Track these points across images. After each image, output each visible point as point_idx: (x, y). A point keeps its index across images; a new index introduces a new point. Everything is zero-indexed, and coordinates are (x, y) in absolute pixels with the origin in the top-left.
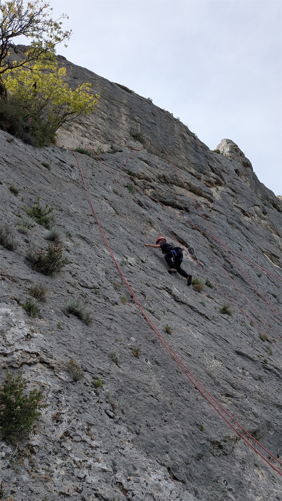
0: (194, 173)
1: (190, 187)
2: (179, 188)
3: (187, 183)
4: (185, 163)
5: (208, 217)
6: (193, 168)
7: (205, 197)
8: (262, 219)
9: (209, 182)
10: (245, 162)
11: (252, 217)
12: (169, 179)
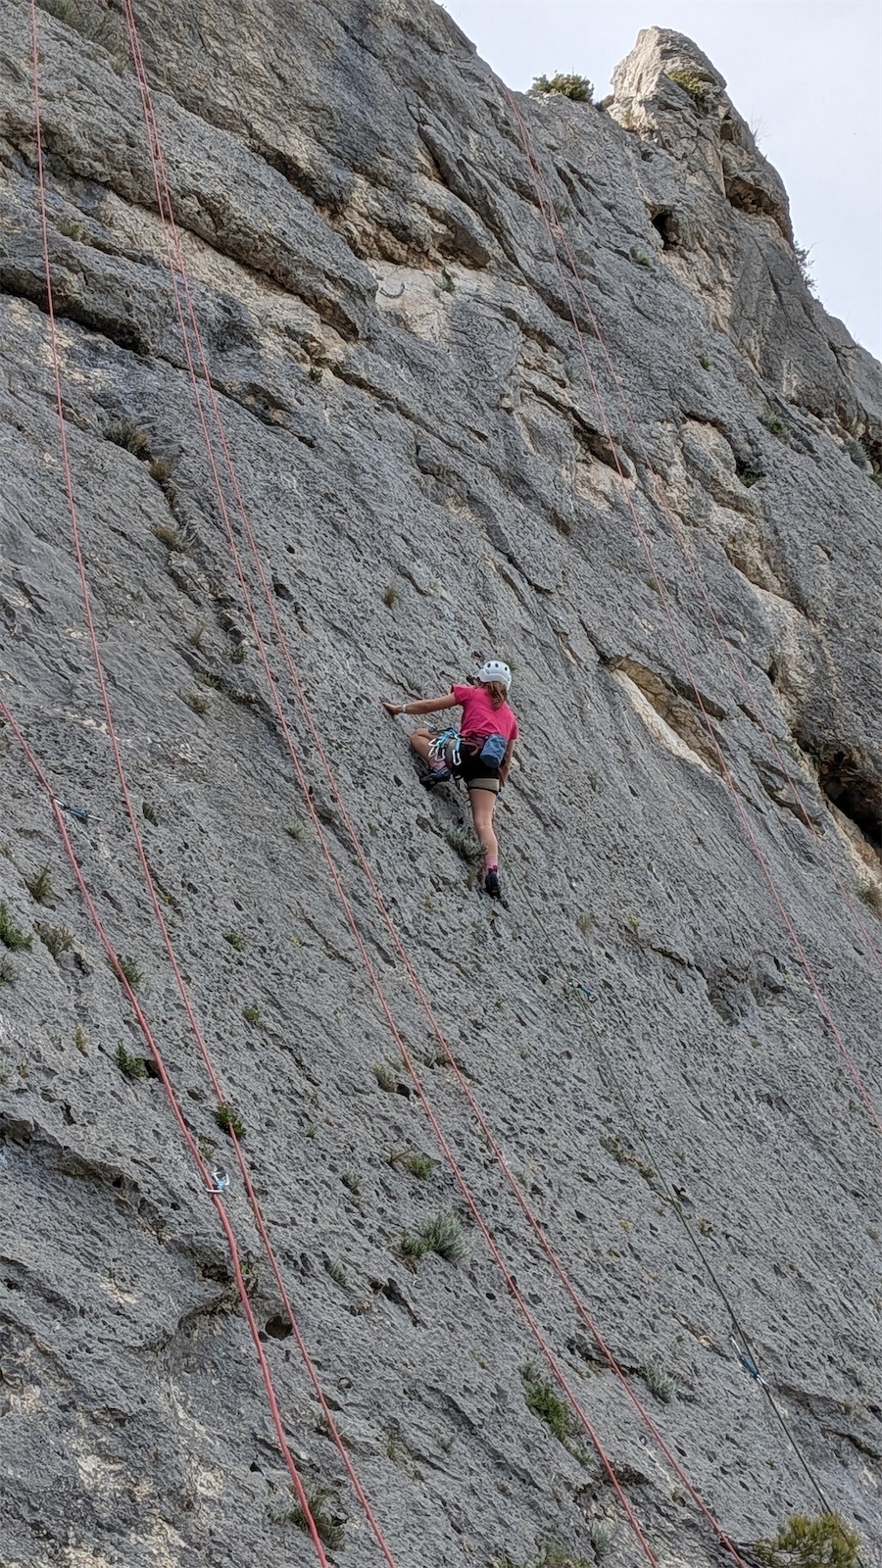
0: (302, 164)
1: (219, 224)
2: (143, 217)
3: (202, 200)
4: (257, 93)
5: (279, 406)
6: (306, 132)
7: (312, 300)
8: (722, 503)
9: (402, 232)
10: (747, 177)
11: (650, 474)
12: (79, 153)
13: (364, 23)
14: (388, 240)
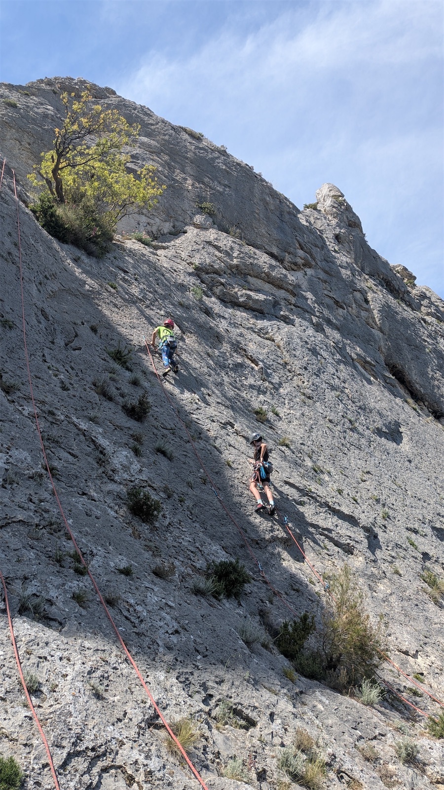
1: (268, 278)
3: (265, 273)
4: (265, 239)
6: (276, 246)
7: (287, 290)
8: (363, 310)
9: (295, 264)
10: (352, 219)
11: (349, 308)
13: (282, 215)
14: (293, 266)
